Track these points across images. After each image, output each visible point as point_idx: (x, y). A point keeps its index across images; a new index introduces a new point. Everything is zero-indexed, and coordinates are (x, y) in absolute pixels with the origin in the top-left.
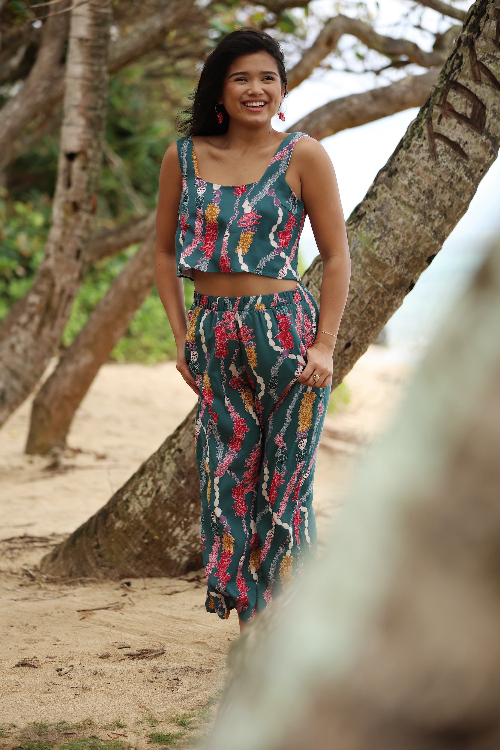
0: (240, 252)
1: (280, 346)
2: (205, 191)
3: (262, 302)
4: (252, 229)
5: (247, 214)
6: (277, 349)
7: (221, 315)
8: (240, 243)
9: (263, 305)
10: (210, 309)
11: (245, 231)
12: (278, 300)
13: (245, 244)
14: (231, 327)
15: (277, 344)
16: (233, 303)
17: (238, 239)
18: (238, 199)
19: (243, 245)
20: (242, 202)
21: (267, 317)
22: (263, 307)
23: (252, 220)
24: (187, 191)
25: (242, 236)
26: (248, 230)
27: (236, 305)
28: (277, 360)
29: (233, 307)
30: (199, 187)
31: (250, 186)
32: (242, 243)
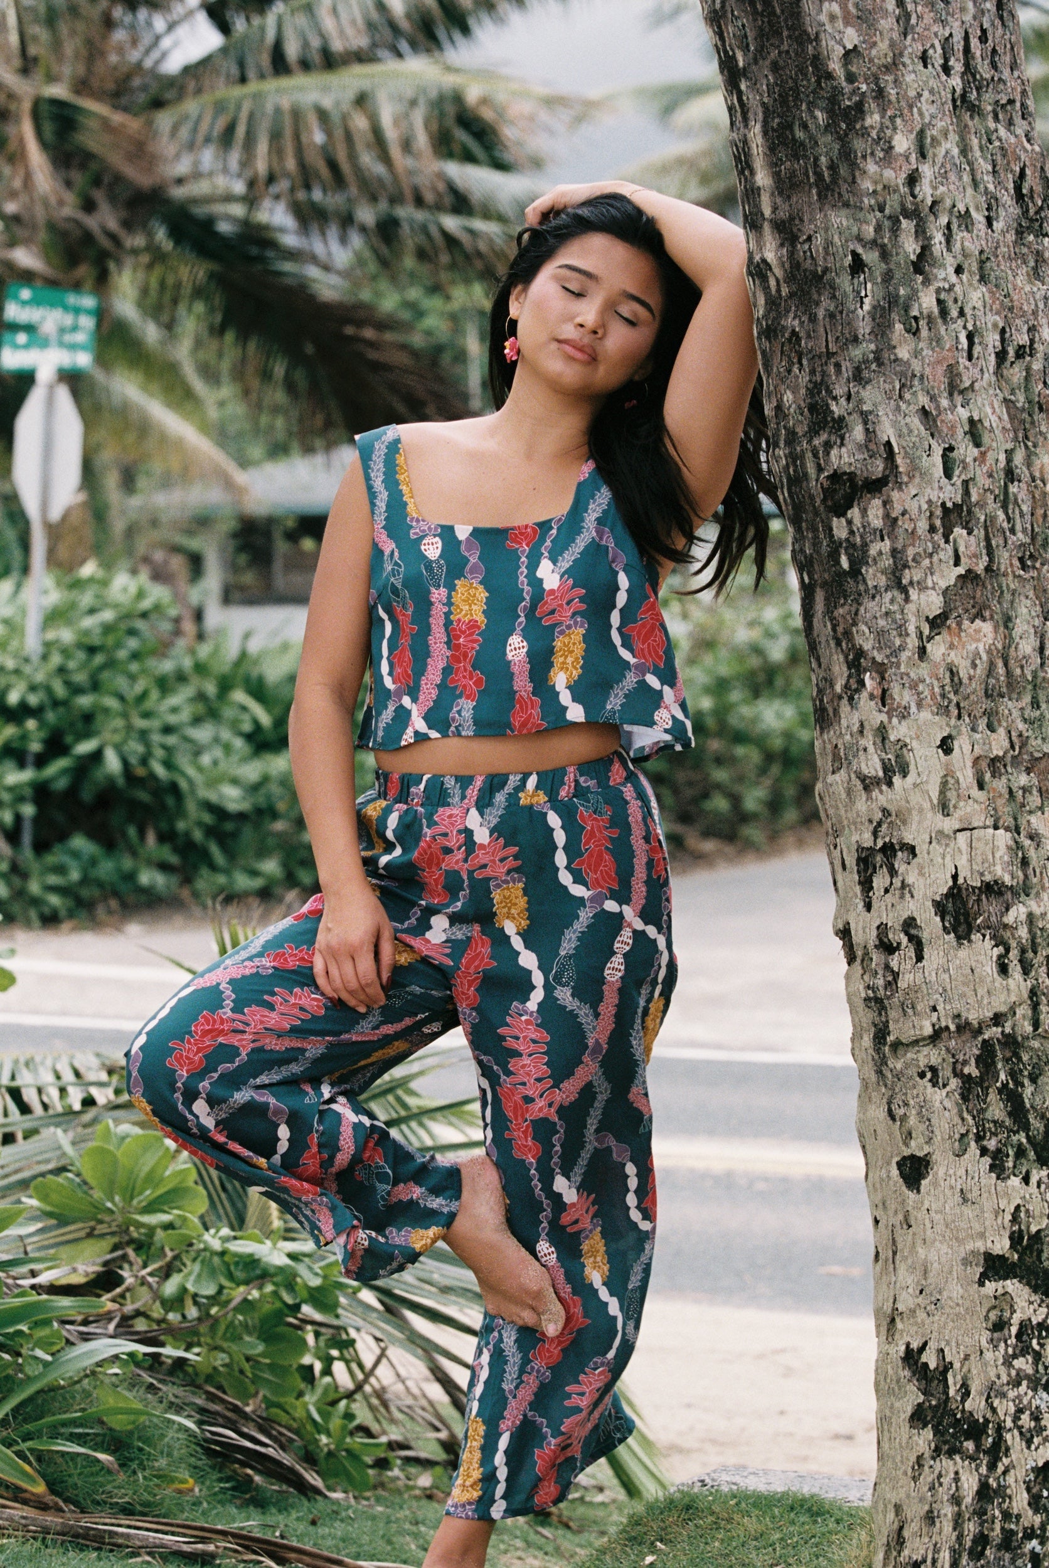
0: (560, 681)
1: (585, 884)
2: (440, 545)
3: (537, 787)
4: (576, 623)
5: (552, 592)
6: (578, 891)
7: (432, 815)
8: (558, 660)
9: (541, 793)
10: (406, 803)
11: (562, 632)
12: (576, 781)
13: (570, 660)
14: (453, 841)
15: (578, 879)
16: (464, 788)
17: (551, 651)
18: (523, 559)
19: (564, 663)
20: (534, 565)
21: (554, 820)
22: (542, 798)
23: (568, 603)
24: (396, 554)
25: (558, 644)
26: (569, 627)
27: (473, 792)
28: (578, 918)
29: (463, 797)
30: (423, 537)
31: (545, 526)
32: (561, 660)
